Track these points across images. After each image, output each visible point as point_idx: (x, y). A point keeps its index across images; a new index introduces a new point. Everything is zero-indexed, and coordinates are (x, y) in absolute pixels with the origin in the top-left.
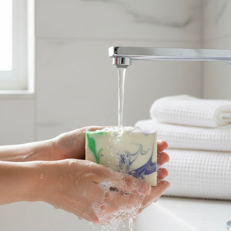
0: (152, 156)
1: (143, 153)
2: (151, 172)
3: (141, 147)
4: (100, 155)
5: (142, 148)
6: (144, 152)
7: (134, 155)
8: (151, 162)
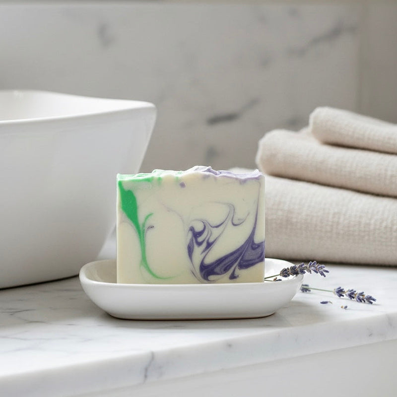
0: (254, 228)
1: (236, 222)
2: (251, 262)
3: (232, 208)
4: (147, 226)
5: (234, 210)
6: (239, 220)
7: (217, 227)
8: (253, 241)
